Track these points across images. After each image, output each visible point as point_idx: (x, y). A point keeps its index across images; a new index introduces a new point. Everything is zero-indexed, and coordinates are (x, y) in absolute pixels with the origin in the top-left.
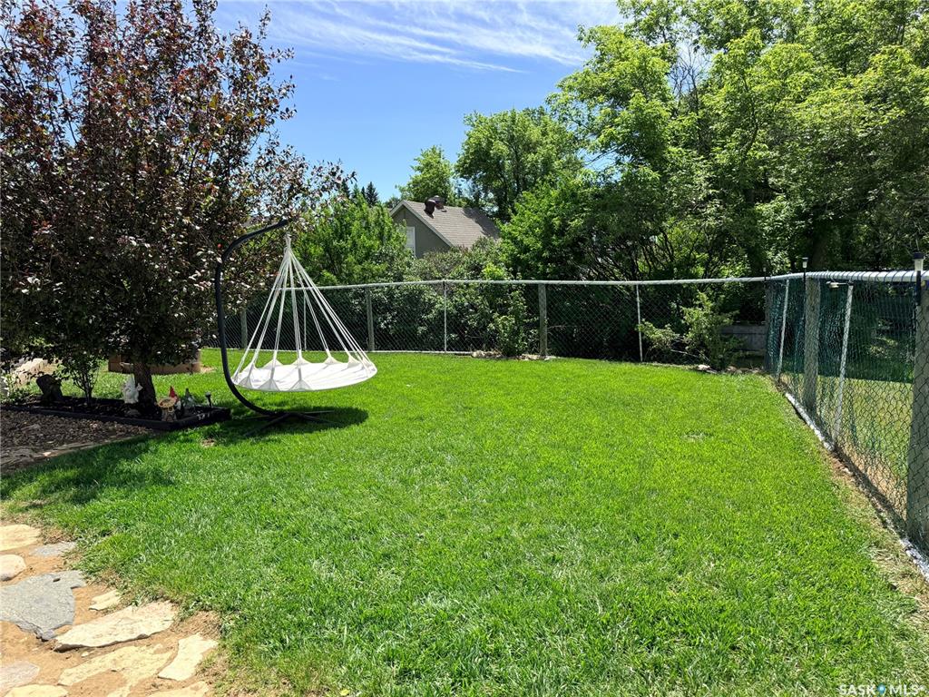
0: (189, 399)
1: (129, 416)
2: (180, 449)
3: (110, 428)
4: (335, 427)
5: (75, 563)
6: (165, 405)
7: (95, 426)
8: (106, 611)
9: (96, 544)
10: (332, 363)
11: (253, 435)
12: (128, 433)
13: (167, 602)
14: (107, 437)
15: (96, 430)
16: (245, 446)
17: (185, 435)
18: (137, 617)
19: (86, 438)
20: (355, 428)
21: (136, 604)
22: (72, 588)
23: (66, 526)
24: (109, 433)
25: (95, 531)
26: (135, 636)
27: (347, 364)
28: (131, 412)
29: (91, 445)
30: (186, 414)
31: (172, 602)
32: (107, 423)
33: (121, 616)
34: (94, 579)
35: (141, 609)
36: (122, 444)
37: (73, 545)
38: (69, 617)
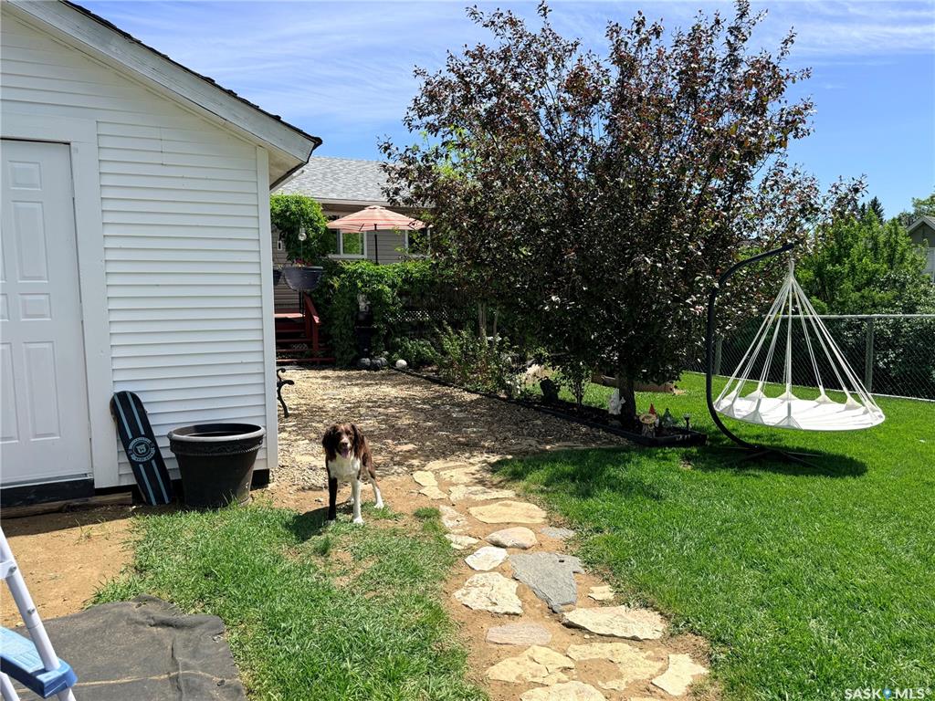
0: (669, 419)
1: (612, 426)
2: (660, 466)
3: (597, 434)
4: (826, 474)
5: (575, 550)
6: (646, 421)
7: (584, 430)
8: (602, 603)
9: (592, 538)
10: (825, 402)
11: (731, 466)
12: (611, 442)
13: (657, 613)
14: (594, 442)
15: (585, 434)
16: (726, 475)
17: (664, 453)
18: (629, 618)
19: (577, 439)
20: (851, 481)
21: (629, 606)
22: (574, 572)
23: (567, 515)
24: (596, 439)
25: (590, 526)
26: (628, 635)
27: (843, 406)
28: (615, 422)
29: (582, 447)
30: (664, 432)
31: (661, 614)
32: (593, 430)
33: (617, 612)
34: (591, 569)
35: (633, 612)
36: (608, 451)
37: (572, 534)
38: (572, 598)
